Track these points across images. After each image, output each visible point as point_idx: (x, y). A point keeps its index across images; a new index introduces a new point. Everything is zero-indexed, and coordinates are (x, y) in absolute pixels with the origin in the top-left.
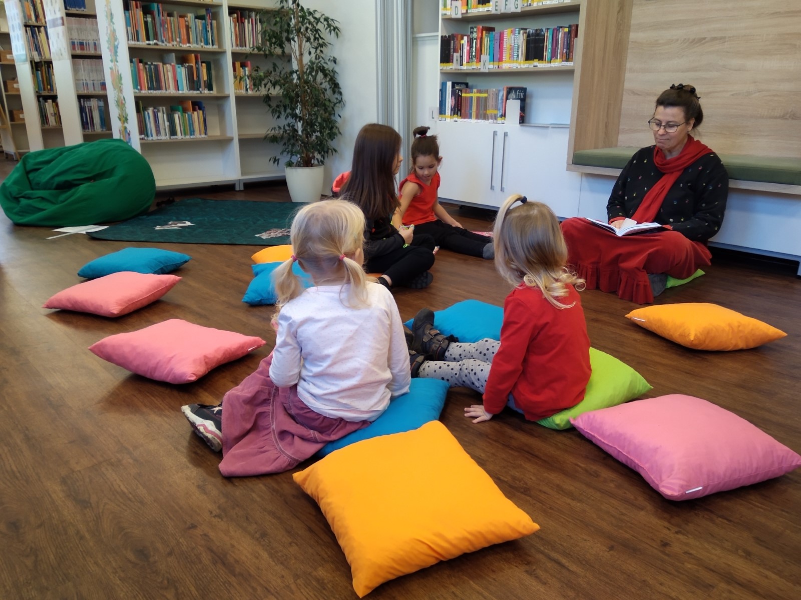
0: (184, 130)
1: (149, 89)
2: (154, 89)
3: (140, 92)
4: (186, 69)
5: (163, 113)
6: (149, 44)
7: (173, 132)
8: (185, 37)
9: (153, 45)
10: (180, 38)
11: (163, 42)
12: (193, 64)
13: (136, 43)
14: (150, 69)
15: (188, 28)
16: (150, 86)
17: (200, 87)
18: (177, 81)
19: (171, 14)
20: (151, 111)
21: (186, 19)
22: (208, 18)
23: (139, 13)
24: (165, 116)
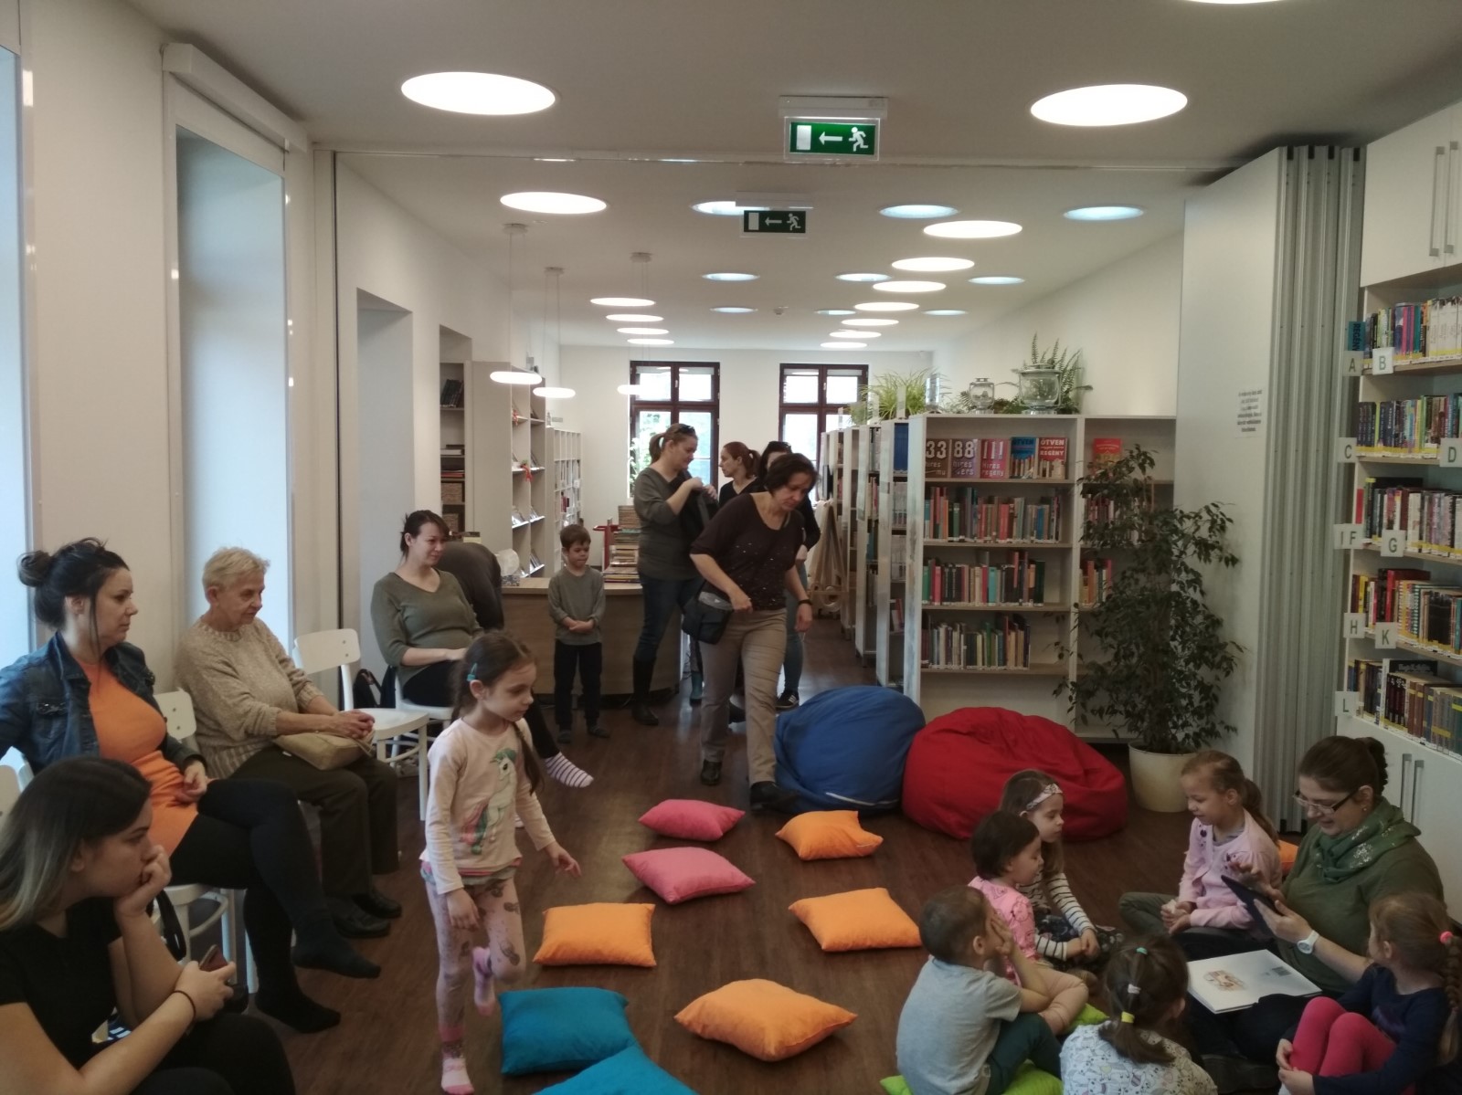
0: (989, 658)
1: (943, 599)
2: (952, 600)
3: (930, 604)
4: (1004, 573)
5: (961, 633)
6: (952, 541)
7: (971, 659)
8: (1006, 530)
9: (957, 542)
10: (997, 531)
11: (972, 537)
12: (1015, 566)
13: (935, 540)
14: (950, 573)
15: (1012, 517)
16: (946, 596)
17: (1022, 597)
18: (988, 590)
19: (990, 501)
20: (942, 631)
21: (1012, 505)
22: (1055, 502)
23: (943, 503)
24: (962, 636)
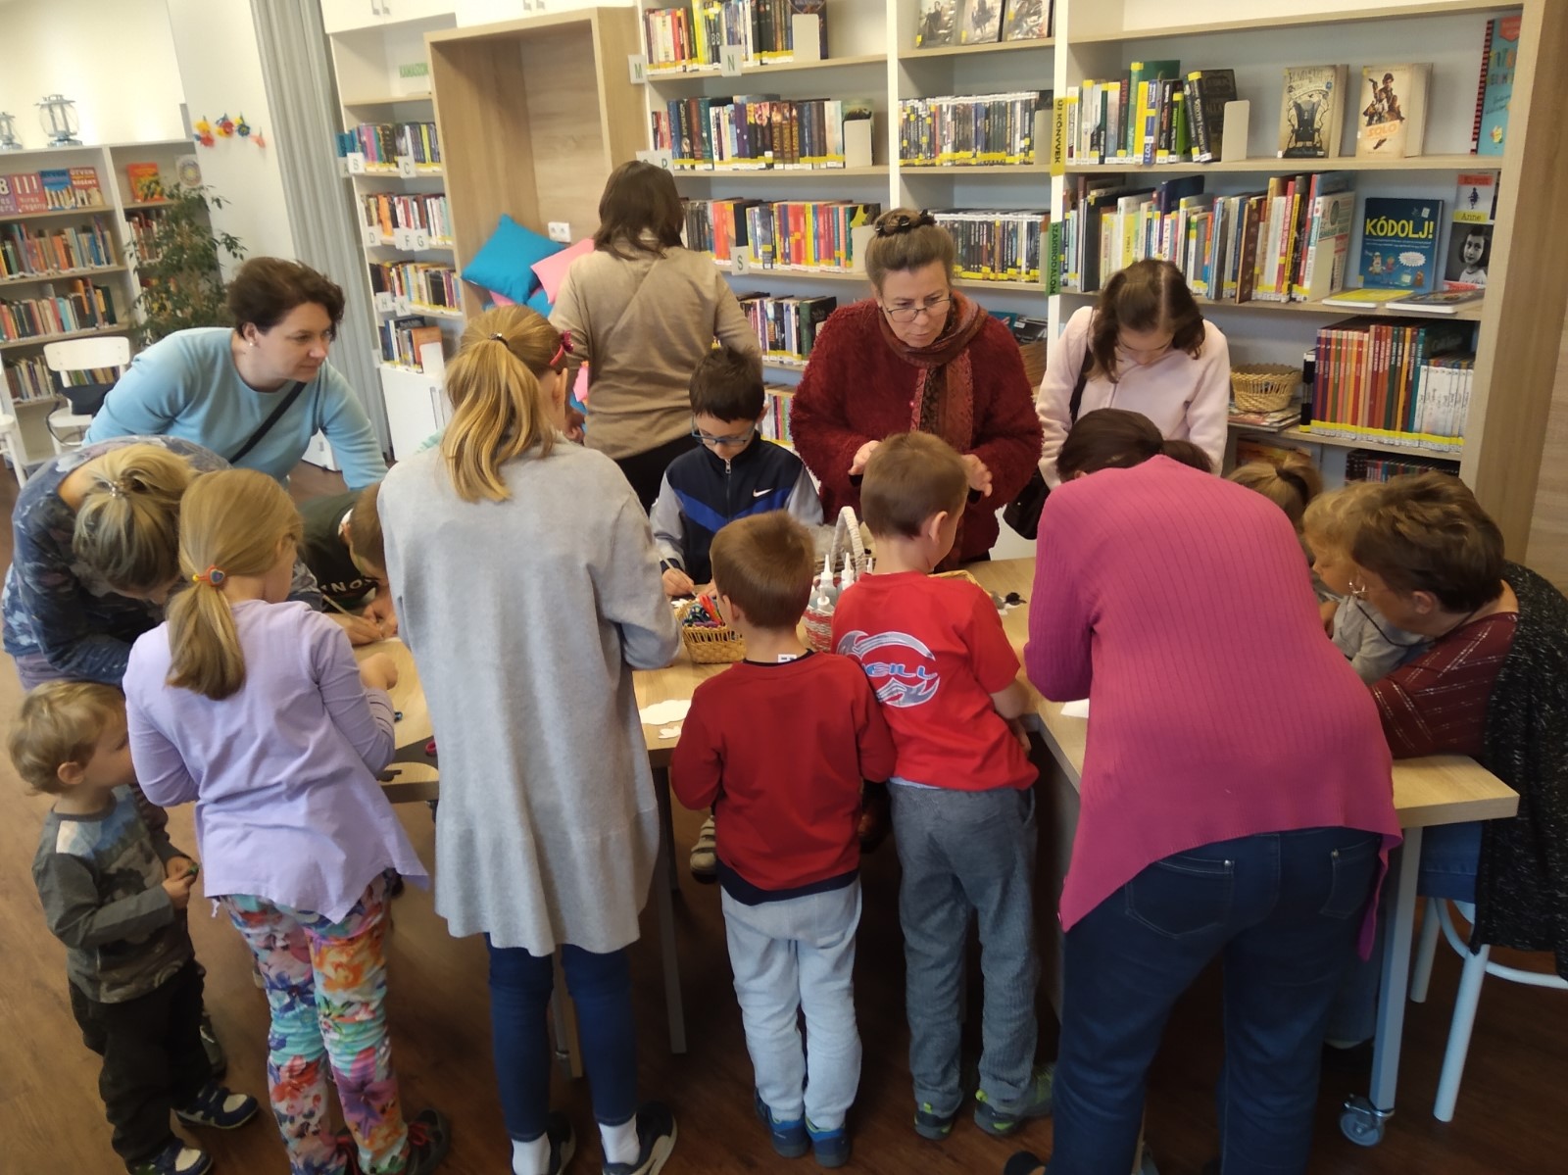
1: (20, 336)
2: (28, 335)
6: (12, 279)
8: (65, 260)
11: (32, 272)
12: (81, 293)
14: (19, 310)
15: (67, 248)
17: (96, 321)
18: (61, 321)
19: (41, 234)
21: (63, 236)
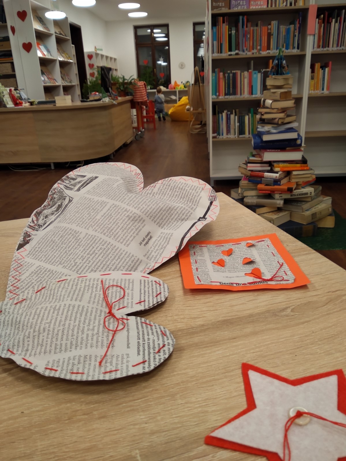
3: (217, 98)
4: (262, 74)
5: (236, 115)
7: (242, 131)
9: (234, 55)
10: (260, 45)
13: (219, 55)
16: (227, 92)
20: (224, 114)
22: (297, 22)
23: (225, 28)
24: (236, 117)
